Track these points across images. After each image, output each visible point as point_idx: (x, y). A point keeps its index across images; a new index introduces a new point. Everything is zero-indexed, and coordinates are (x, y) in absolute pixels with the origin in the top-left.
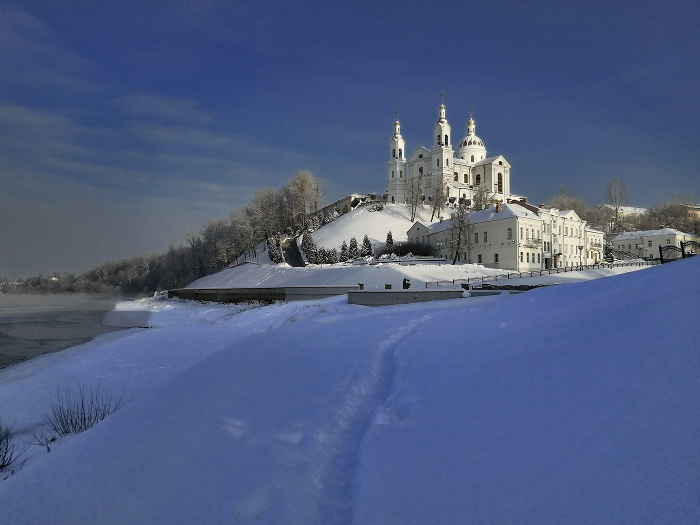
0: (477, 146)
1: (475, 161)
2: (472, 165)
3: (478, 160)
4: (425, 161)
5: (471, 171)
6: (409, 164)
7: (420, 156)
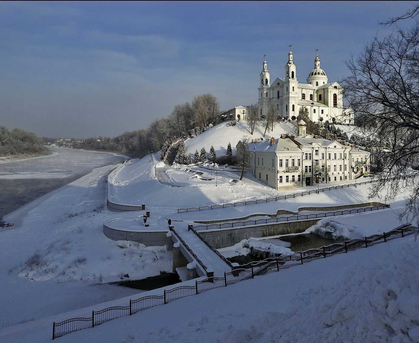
0: (320, 76)
1: (318, 85)
2: (316, 88)
3: (321, 84)
4: (281, 87)
5: (315, 92)
6: (272, 88)
7: (278, 83)
